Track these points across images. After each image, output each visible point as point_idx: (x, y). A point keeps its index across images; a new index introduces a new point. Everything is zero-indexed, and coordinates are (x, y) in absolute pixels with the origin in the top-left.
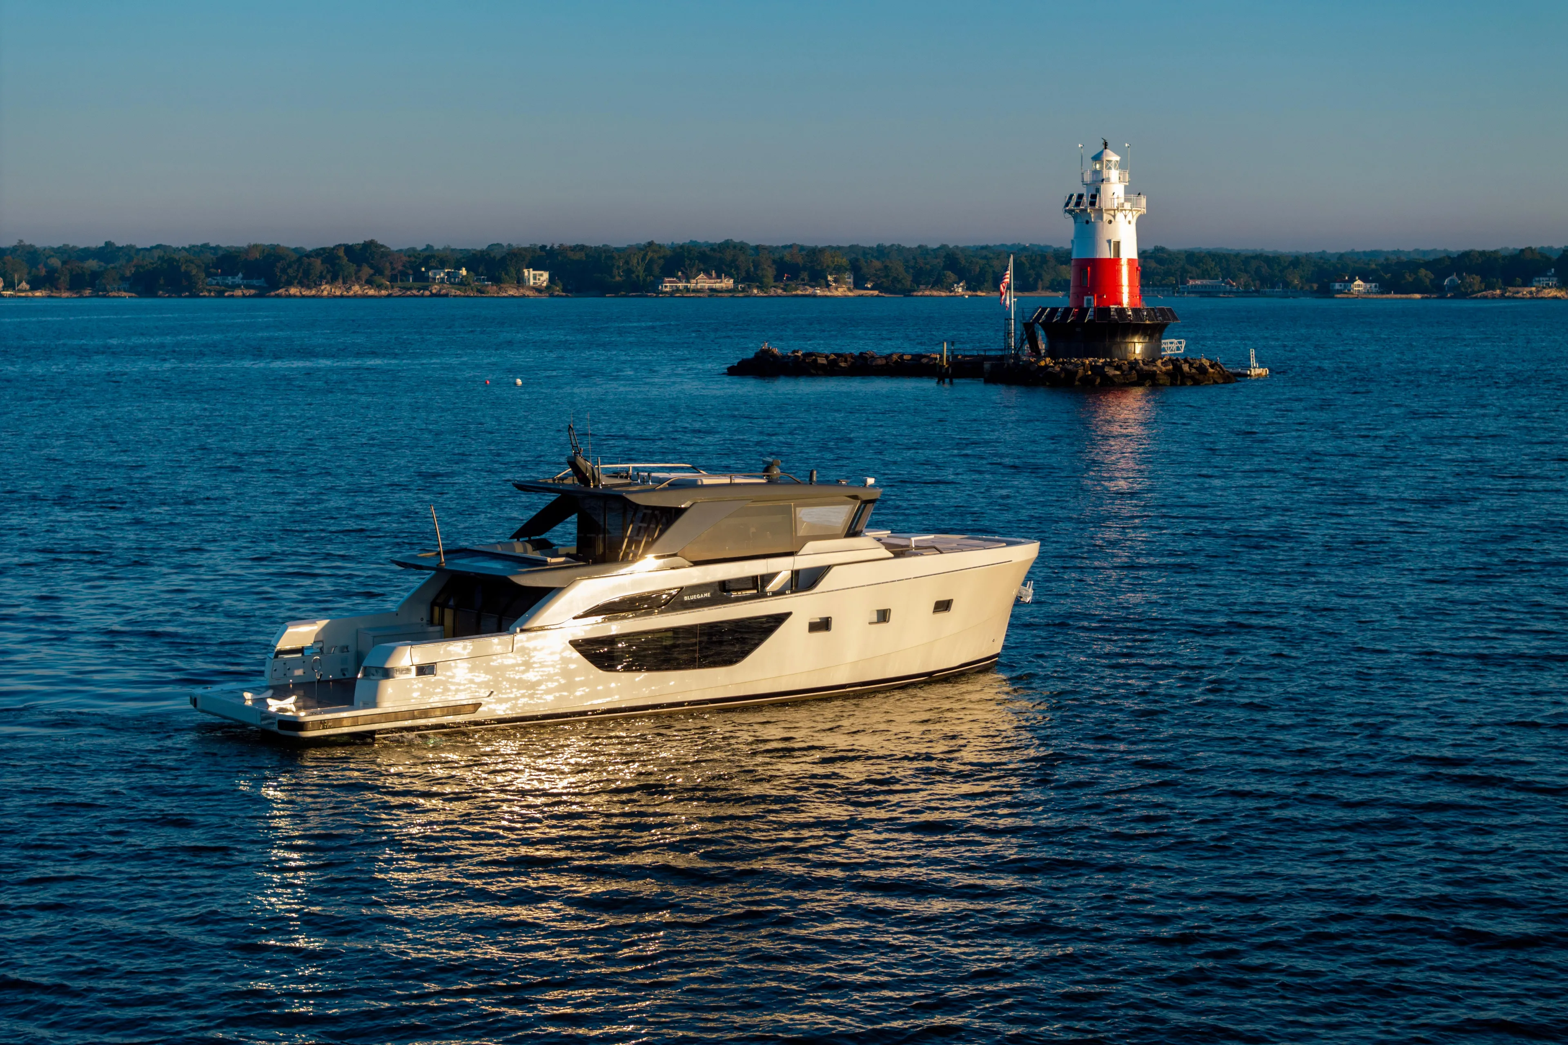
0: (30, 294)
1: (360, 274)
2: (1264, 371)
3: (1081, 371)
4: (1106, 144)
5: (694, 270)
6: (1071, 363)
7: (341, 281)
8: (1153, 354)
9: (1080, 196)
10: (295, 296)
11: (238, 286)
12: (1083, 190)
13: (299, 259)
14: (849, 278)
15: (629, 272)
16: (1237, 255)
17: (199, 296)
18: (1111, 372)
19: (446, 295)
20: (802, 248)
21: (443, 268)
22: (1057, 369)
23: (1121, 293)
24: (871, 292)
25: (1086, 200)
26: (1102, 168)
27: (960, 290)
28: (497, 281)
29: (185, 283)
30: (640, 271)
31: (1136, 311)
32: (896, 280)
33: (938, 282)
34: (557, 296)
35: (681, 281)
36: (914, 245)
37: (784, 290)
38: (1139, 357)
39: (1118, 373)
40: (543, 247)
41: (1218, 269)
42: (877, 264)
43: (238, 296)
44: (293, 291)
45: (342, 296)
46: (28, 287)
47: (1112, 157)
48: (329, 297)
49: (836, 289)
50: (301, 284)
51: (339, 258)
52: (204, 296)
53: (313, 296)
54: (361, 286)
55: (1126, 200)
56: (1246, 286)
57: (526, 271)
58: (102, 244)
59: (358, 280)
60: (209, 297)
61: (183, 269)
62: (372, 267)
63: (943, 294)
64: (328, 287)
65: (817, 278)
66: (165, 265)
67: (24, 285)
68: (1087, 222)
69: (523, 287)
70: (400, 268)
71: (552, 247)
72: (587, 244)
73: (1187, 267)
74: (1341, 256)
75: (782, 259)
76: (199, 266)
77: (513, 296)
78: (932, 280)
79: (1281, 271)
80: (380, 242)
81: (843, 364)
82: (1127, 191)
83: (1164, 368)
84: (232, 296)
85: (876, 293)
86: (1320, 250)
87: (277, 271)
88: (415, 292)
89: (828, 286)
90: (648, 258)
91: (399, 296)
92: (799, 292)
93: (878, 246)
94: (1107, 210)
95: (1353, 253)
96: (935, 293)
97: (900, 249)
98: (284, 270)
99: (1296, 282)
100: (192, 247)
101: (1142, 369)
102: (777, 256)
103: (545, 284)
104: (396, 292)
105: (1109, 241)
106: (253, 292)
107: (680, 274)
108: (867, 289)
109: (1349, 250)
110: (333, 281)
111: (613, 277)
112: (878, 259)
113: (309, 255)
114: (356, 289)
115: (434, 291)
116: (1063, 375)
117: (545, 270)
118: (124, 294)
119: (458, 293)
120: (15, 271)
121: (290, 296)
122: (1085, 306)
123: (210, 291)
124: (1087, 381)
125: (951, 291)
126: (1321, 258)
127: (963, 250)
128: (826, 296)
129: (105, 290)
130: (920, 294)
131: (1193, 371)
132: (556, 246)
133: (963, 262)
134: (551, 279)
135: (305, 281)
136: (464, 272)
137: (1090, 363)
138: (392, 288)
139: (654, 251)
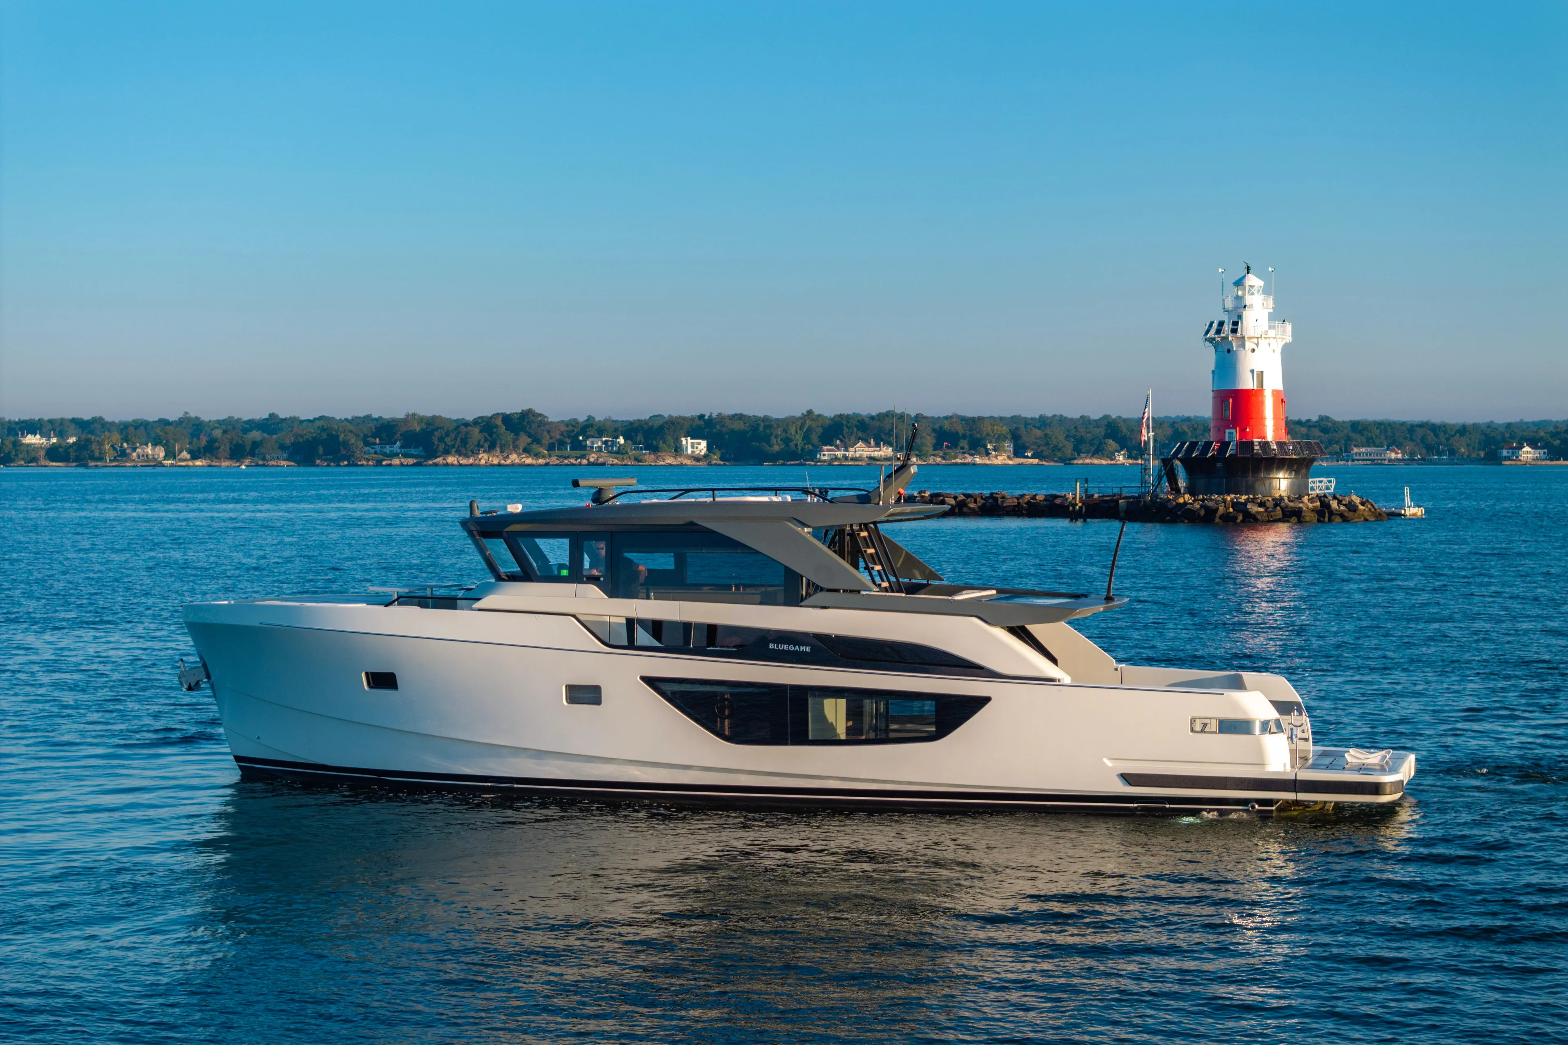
0: (190, 463)
1: (517, 442)
2: (1419, 512)
3: (1221, 509)
4: (1248, 269)
5: (853, 438)
6: (1211, 500)
7: (498, 449)
8: (1299, 492)
9: (1221, 324)
10: (453, 465)
11: (396, 455)
12: (1225, 317)
13: (457, 427)
14: (1009, 446)
15: (787, 440)
16: (1403, 424)
17: (356, 465)
18: (1254, 509)
19: (603, 464)
20: (963, 419)
21: (600, 437)
22: (1197, 506)
23: (1264, 425)
24: (1031, 460)
25: (1227, 328)
26: (1244, 294)
27: (1121, 458)
28: (654, 449)
29: (343, 452)
30: (799, 439)
31: (1280, 444)
32: (1056, 449)
33: (1098, 451)
34: (715, 464)
35: (839, 450)
36: (1077, 416)
37: (944, 458)
38: (1284, 494)
39: (1261, 510)
40: (701, 417)
41: (1383, 437)
42: (1039, 433)
43: (396, 465)
44: (451, 459)
45: (499, 465)
46: (188, 456)
47: (1252, 280)
48: (485, 466)
49: (996, 457)
50: (459, 453)
51: (496, 426)
52: (362, 465)
53: (471, 465)
54: (519, 455)
55: (1270, 327)
56: (1412, 454)
57: (683, 439)
58: (266, 416)
59: (515, 448)
60: (368, 465)
61: (341, 440)
62: (530, 436)
63: (1104, 462)
64: (485, 456)
65: (977, 445)
66: (325, 435)
67: (185, 455)
68: (1229, 351)
69: (680, 456)
70: (558, 437)
71: (710, 416)
72: (745, 413)
73: (1352, 434)
74: (1509, 425)
75: (941, 427)
76: (357, 435)
77: (670, 465)
78: (1093, 449)
79: (1448, 439)
80: (538, 411)
81: (972, 505)
82: (1272, 317)
83: (1311, 505)
84: (390, 465)
85: (1036, 461)
86: (1488, 420)
87: (435, 441)
88: (573, 461)
89: (988, 454)
90: (806, 427)
91: (556, 465)
92: (959, 461)
93: (1041, 417)
94: (1250, 338)
95: (1522, 422)
96: (1096, 461)
97: (1062, 420)
98: (441, 439)
99: (1463, 450)
100: (355, 418)
101: (1287, 506)
102: (937, 426)
103: (703, 453)
104: (554, 460)
105: (1252, 371)
106: (411, 461)
107: (838, 442)
108: (1027, 457)
109: (1518, 420)
110: (491, 448)
111: (770, 445)
112: (1039, 428)
113: (466, 424)
114: (514, 458)
115: (592, 460)
116: (1202, 512)
117: (703, 438)
118: (283, 463)
119: (616, 461)
120: (176, 441)
121: (447, 465)
122: (1227, 439)
123: (368, 460)
124: (1227, 518)
125: (1112, 460)
126: (1489, 427)
127: (1125, 420)
128: (987, 465)
129: (264, 459)
130: (1080, 462)
131: (1342, 508)
132: (714, 416)
133: (1125, 431)
134: (709, 447)
135: (463, 450)
136: (621, 440)
137: (1232, 500)
138: (550, 456)
139: (813, 420)
